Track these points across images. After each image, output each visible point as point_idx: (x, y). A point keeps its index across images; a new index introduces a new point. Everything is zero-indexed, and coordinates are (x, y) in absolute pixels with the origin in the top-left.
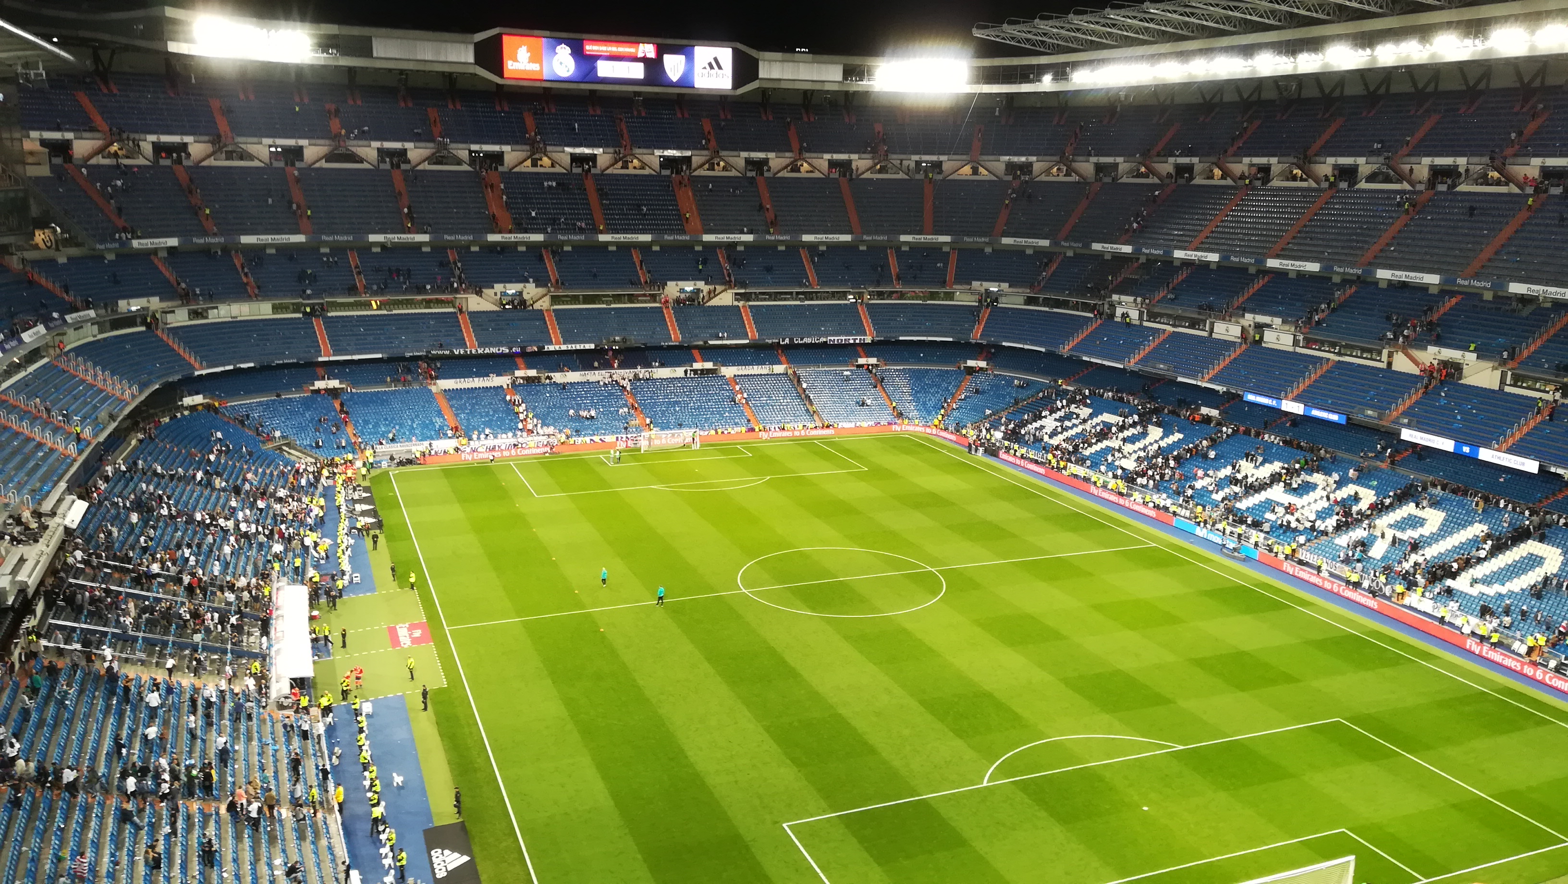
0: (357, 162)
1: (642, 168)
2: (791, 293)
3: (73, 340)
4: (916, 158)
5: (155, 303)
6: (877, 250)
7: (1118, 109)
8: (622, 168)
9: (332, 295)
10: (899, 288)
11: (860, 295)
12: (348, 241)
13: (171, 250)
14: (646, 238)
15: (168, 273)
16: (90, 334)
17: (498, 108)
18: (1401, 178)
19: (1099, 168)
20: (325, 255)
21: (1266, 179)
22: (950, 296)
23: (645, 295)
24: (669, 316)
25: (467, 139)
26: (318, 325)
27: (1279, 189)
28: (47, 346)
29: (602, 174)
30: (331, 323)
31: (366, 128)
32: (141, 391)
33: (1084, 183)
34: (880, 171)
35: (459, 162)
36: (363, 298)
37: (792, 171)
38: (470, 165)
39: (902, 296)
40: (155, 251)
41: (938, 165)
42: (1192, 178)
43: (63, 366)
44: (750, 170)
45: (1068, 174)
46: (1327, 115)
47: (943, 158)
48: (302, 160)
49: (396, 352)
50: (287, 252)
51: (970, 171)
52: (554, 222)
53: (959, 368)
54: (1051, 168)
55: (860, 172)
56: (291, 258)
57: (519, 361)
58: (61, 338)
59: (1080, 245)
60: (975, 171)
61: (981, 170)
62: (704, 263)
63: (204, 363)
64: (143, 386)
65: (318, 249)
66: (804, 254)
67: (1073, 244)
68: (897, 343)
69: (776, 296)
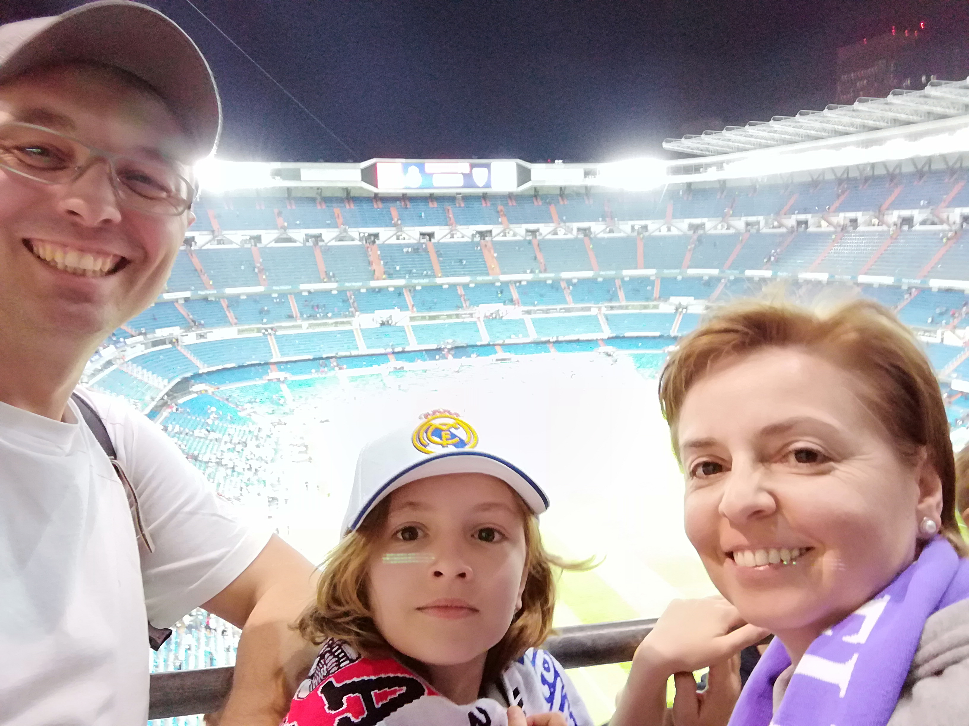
0: (293, 242)
1: (463, 237)
2: (556, 309)
3: (131, 353)
4: (631, 223)
5: (176, 331)
6: (609, 281)
7: (758, 187)
8: (451, 238)
9: (278, 321)
10: (624, 303)
11: (600, 309)
12: (288, 289)
13: (187, 300)
14: (465, 279)
15: (183, 311)
16: (140, 350)
17: (375, 206)
18: (942, 222)
19: (748, 224)
20: (276, 298)
21: (855, 227)
22: (656, 307)
23: (466, 314)
24: (481, 326)
25: (356, 225)
26: (272, 341)
27: (864, 232)
28: (116, 358)
29: (438, 243)
30: (277, 337)
31: (298, 222)
32: (169, 382)
33: (737, 235)
34: (609, 232)
35: (353, 240)
36: (299, 322)
37: (553, 235)
38: (360, 241)
39: (627, 307)
40: (177, 300)
41: (645, 227)
42: (807, 227)
43: (124, 369)
44: (528, 236)
45: (728, 228)
46: (892, 185)
47: (648, 222)
48: (261, 243)
49: (318, 355)
50: (253, 298)
51: (666, 229)
52: (410, 272)
53: (664, 351)
54: (717, 225)
55: (597, 232)
56: (255, 301)
57: (391, 357)
58: (123, 353)
59: (738, 272)
60: (669, 230)
61: (672, 228)
62: (501, 292)
63: (206, 365)
64: (170, 380)
65: (270, 295)
66: (563, 285)
67: (733, 272)
68: (624, 337)
69: (547, 311)
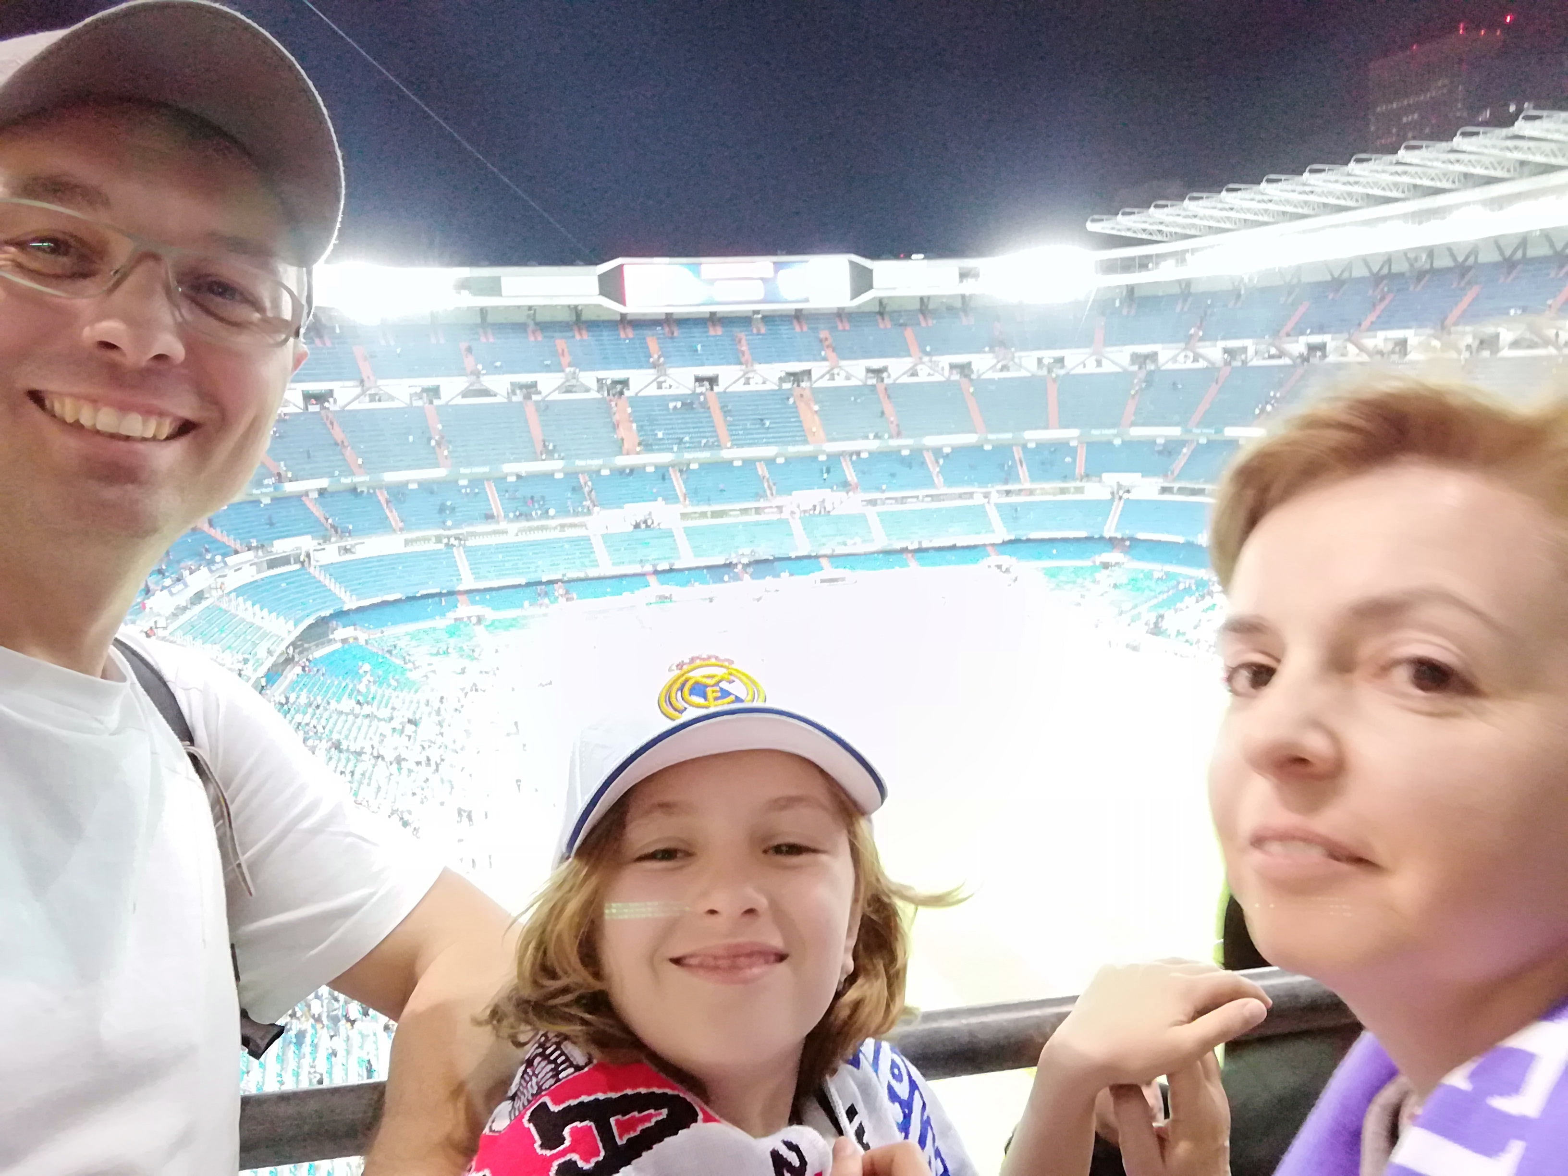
0: (491, 396)
1: (764, 383)
2: (917, 497)
3: (234, 580)
4: (1037, 354)
5: (305, 543)
6: (1003, 450)
7: (1243, 292)
8: (744, 384)
9: (471, 525)
10: (1027, 485)
11: (986, 495)
12: (485, 473)
13: (322, 492)
14: (769, 451)
15: (317, 511)
16: (249, 574)
17: (622, 335)
18: (1546, 343)
19: (1228, 353)
20: (466, 487)
21: (1404, 354)
22: (1079, 490)
23: (771, 507)
24: (796, 525)
25: (592, 366)
26: (459, 554)
28: (210, 588)
29: (725, 392)
30: (468, 550)
31: (498, 364)
32: (296, 626)
33: (1211, 371)
34: (1002, 370)
35: (587, 390)
36: (503, 525)
37: (911, 376)
38: (598, 391)
39: (1031, 492)
40: (306, 494)
41: (1060, 361)
42: (1324, 356)
43: (224, 606)
44: (871, 378)
45: (1195, 360)
46: (1463, 284)
47: (1066, 353)
48: (440, 398)
49: (533, 577)
50: (428, 488)
51: (1095, 363)
52: (680, 441)
53: (1094, 562)
54: (1177, 355)
55: (981, 372)
56: (432, 492)
57: (652, 580)
58: (221, 580)
59: (1213, 431)
60: (1099, 363)
61: (1104, 362)
62: (828, 471)
63: (354, 597)
64: (297, 622)
65: (456, 482)
66: (929, 457)
67: (1205, 431)
68: (1029, 540)
69: (903, 500)
